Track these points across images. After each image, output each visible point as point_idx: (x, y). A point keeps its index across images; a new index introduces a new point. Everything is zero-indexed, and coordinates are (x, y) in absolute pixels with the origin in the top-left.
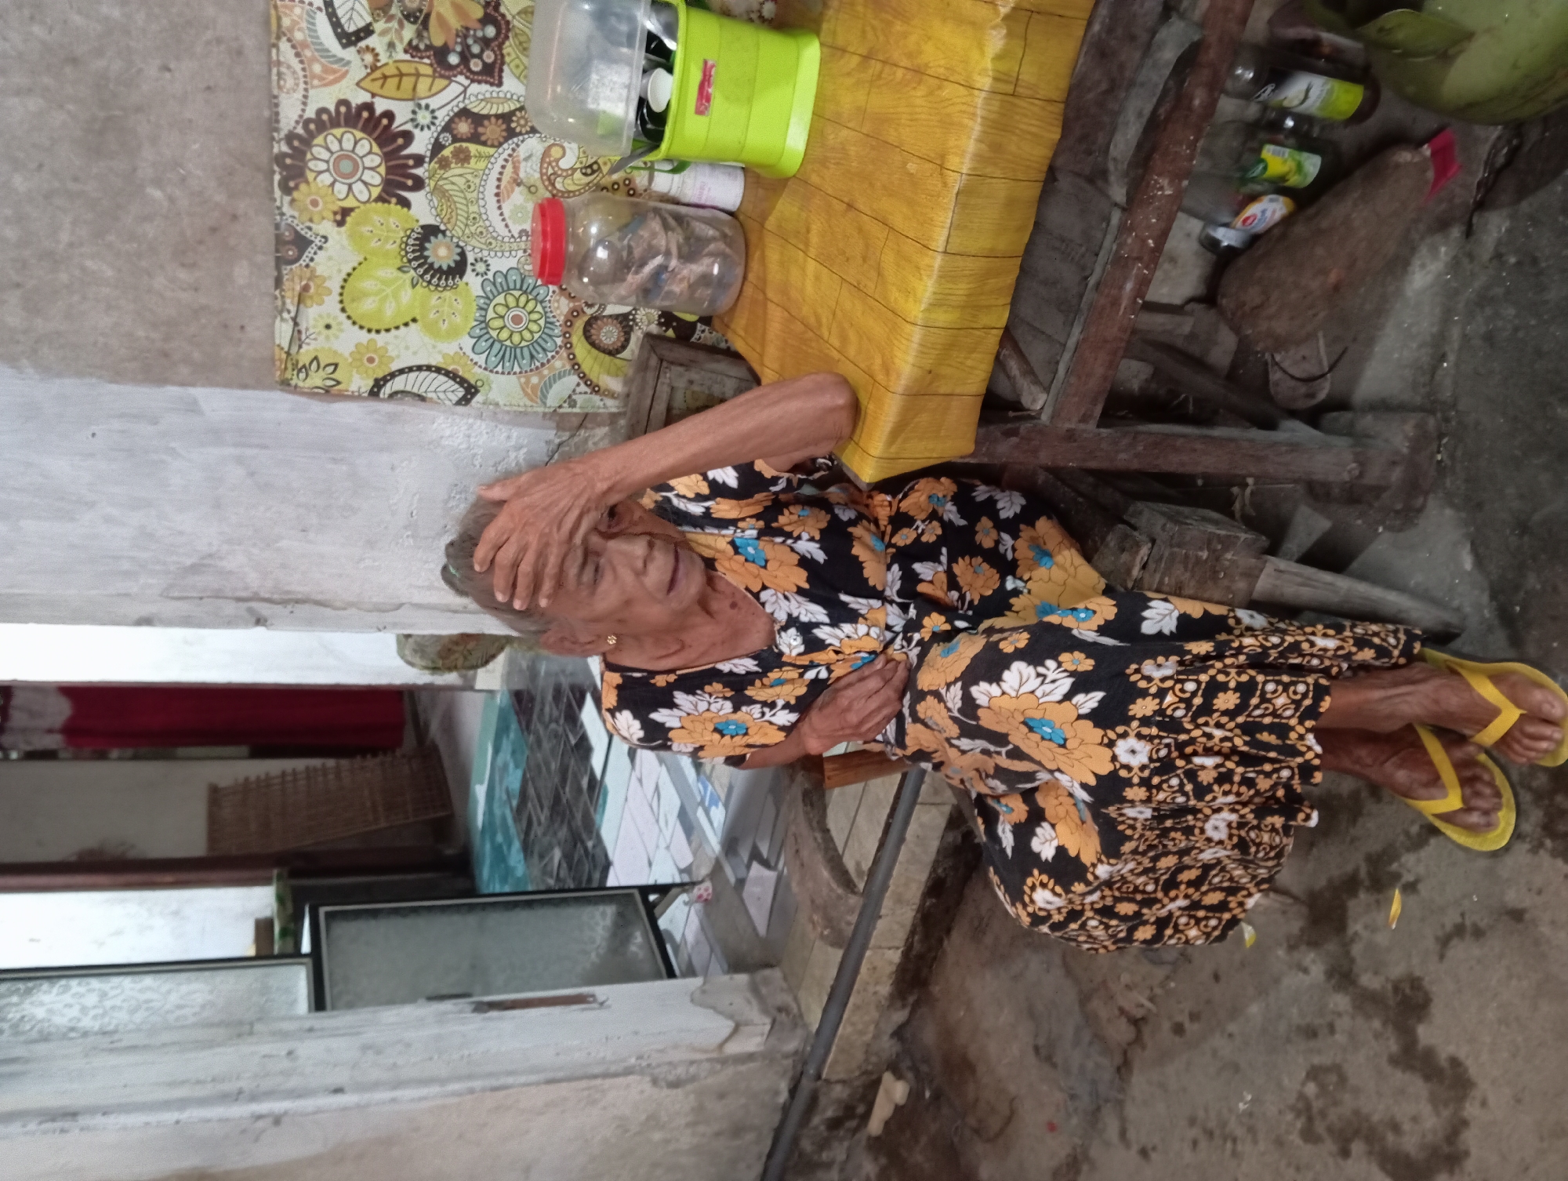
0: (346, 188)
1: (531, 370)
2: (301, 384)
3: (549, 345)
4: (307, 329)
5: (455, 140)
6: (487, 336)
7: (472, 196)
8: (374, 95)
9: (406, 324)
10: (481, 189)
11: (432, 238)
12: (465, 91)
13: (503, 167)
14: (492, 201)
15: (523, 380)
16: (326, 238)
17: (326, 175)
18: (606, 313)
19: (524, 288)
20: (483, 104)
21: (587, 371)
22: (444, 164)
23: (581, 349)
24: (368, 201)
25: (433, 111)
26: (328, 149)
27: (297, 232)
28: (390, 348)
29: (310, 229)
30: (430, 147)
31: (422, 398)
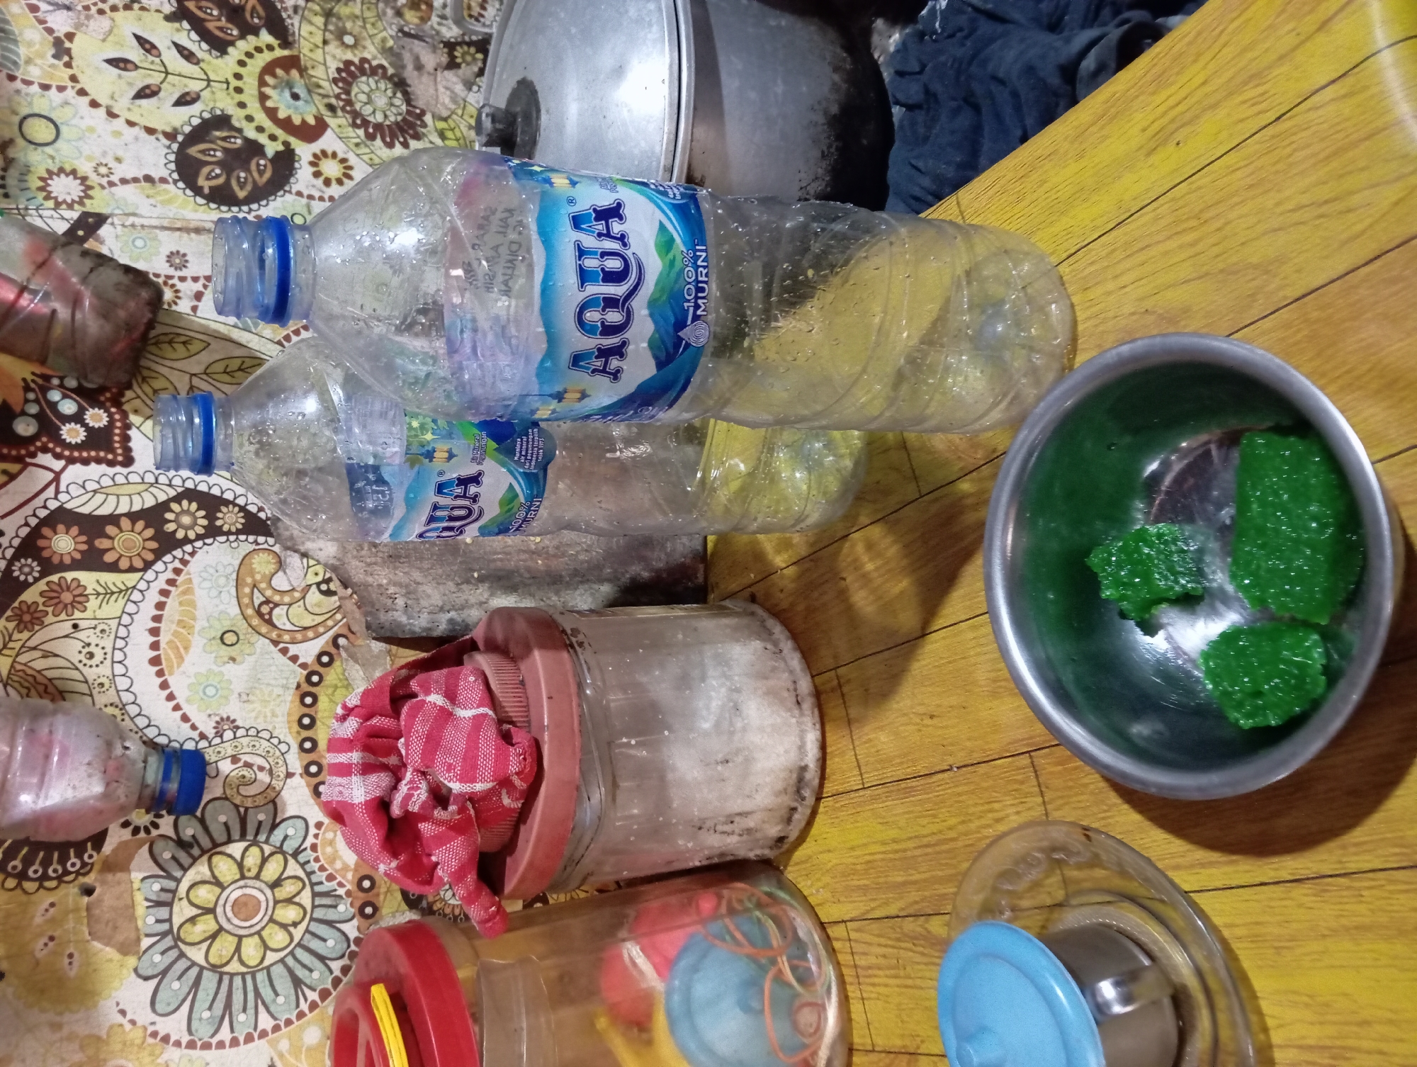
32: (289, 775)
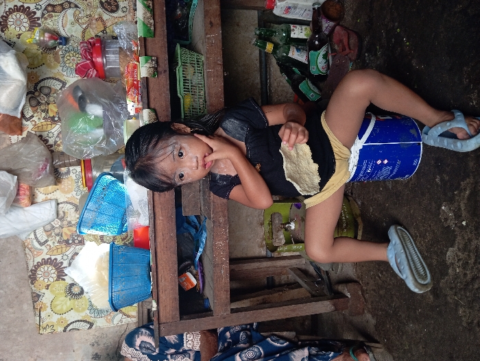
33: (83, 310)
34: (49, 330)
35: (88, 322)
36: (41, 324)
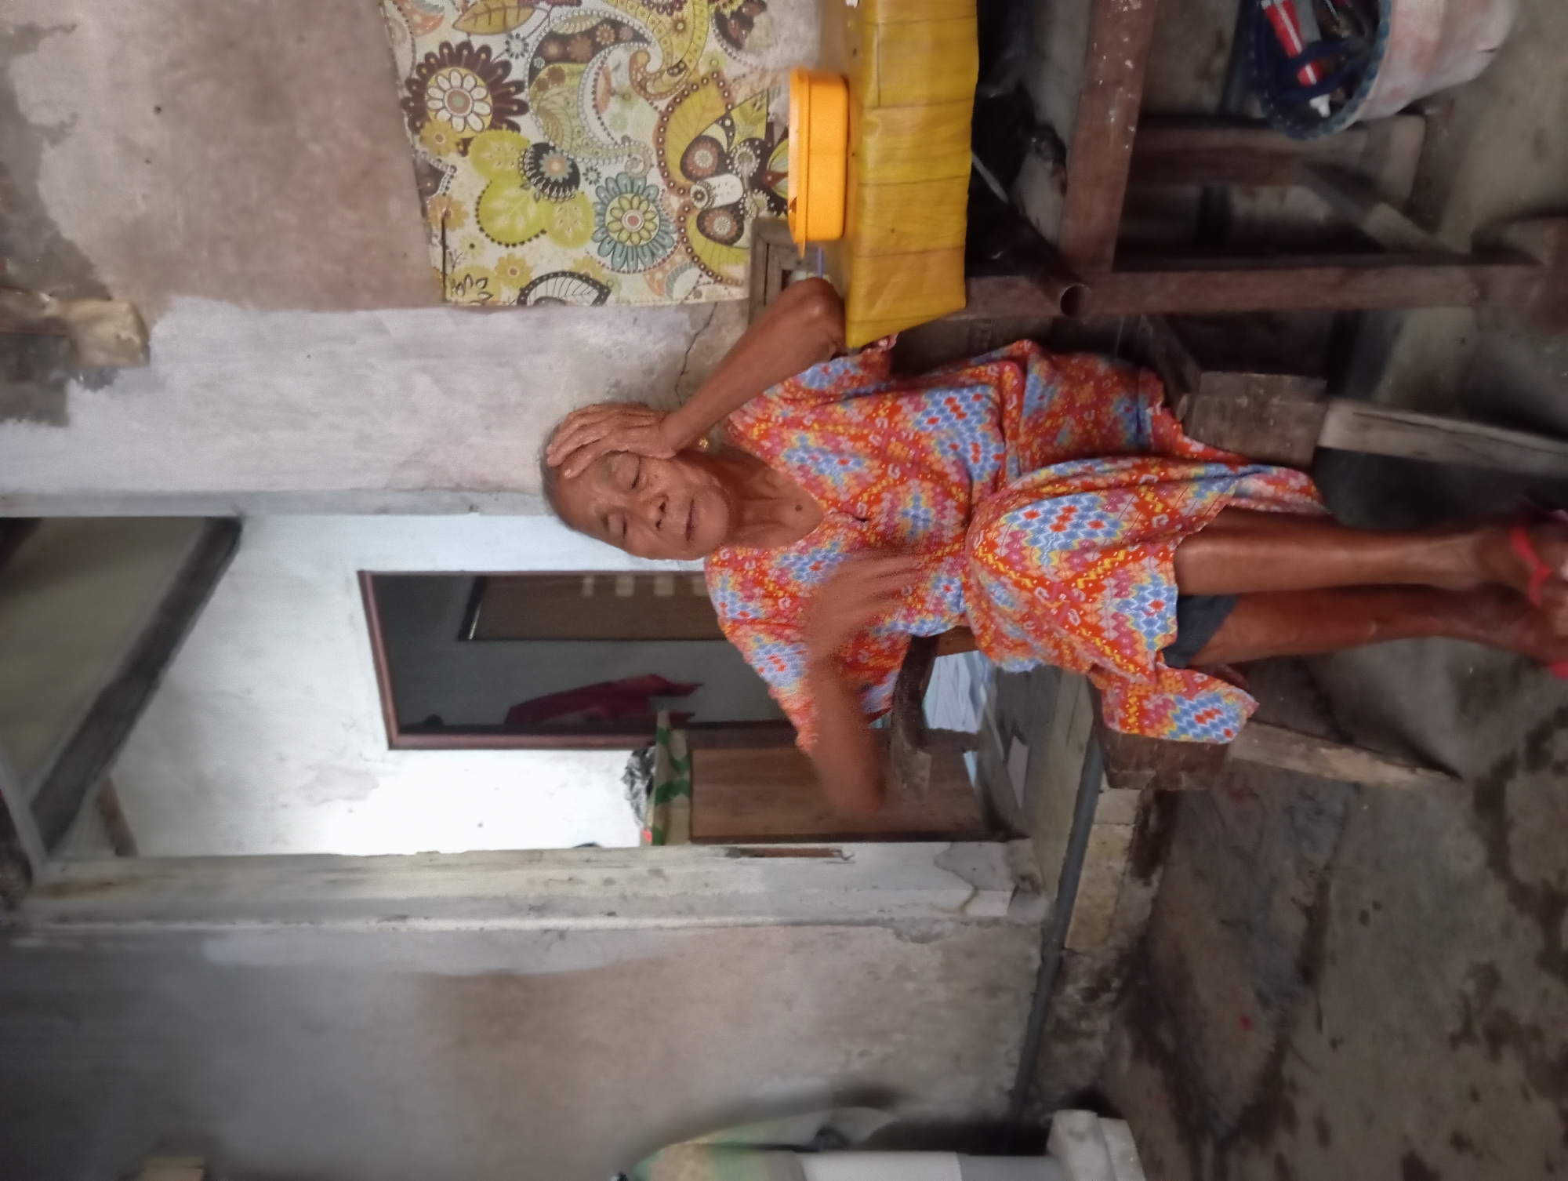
0: (461, 121)
1: (654, 267)
2: (460, 300)
3: (667, 241)
4: (455, 251)
5: (548, 61)
6: (608, 239)
7: (572, 111)
8: (469, 34)
9: (537, 236)
10: (580, 103)
11: (544, 155)
12: (548, 16)
13: (596, 80)
14: (591, 114)
15: (648, 277)
16: (454, 168)
17: (443, 111)
18: (714, 205)
19: (635, 190)
20: (567, 24)
21: (707, 263)
22: (543, 87)
23: (698, 241)
24: (482, 130)
25: (524, 40)
26: (440, 88)
27: (430, 165)
28: (527, 259)
29: (440, 161)
30: (527, 72)
31: (562, 302)
32: (652, 166)
33: (578, 240)
34: (472, 295)
35: (594, 284)
36: (449, 270)
